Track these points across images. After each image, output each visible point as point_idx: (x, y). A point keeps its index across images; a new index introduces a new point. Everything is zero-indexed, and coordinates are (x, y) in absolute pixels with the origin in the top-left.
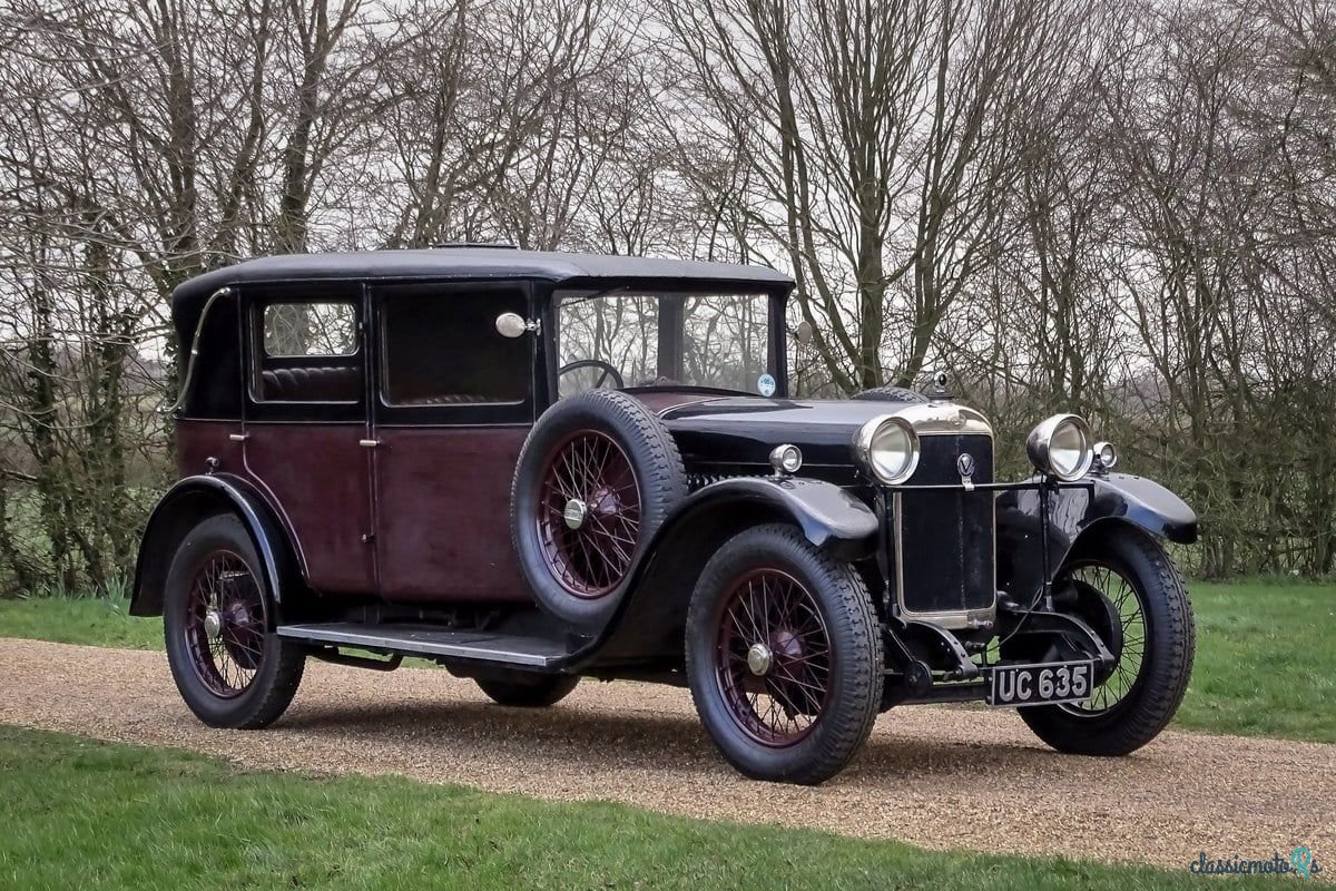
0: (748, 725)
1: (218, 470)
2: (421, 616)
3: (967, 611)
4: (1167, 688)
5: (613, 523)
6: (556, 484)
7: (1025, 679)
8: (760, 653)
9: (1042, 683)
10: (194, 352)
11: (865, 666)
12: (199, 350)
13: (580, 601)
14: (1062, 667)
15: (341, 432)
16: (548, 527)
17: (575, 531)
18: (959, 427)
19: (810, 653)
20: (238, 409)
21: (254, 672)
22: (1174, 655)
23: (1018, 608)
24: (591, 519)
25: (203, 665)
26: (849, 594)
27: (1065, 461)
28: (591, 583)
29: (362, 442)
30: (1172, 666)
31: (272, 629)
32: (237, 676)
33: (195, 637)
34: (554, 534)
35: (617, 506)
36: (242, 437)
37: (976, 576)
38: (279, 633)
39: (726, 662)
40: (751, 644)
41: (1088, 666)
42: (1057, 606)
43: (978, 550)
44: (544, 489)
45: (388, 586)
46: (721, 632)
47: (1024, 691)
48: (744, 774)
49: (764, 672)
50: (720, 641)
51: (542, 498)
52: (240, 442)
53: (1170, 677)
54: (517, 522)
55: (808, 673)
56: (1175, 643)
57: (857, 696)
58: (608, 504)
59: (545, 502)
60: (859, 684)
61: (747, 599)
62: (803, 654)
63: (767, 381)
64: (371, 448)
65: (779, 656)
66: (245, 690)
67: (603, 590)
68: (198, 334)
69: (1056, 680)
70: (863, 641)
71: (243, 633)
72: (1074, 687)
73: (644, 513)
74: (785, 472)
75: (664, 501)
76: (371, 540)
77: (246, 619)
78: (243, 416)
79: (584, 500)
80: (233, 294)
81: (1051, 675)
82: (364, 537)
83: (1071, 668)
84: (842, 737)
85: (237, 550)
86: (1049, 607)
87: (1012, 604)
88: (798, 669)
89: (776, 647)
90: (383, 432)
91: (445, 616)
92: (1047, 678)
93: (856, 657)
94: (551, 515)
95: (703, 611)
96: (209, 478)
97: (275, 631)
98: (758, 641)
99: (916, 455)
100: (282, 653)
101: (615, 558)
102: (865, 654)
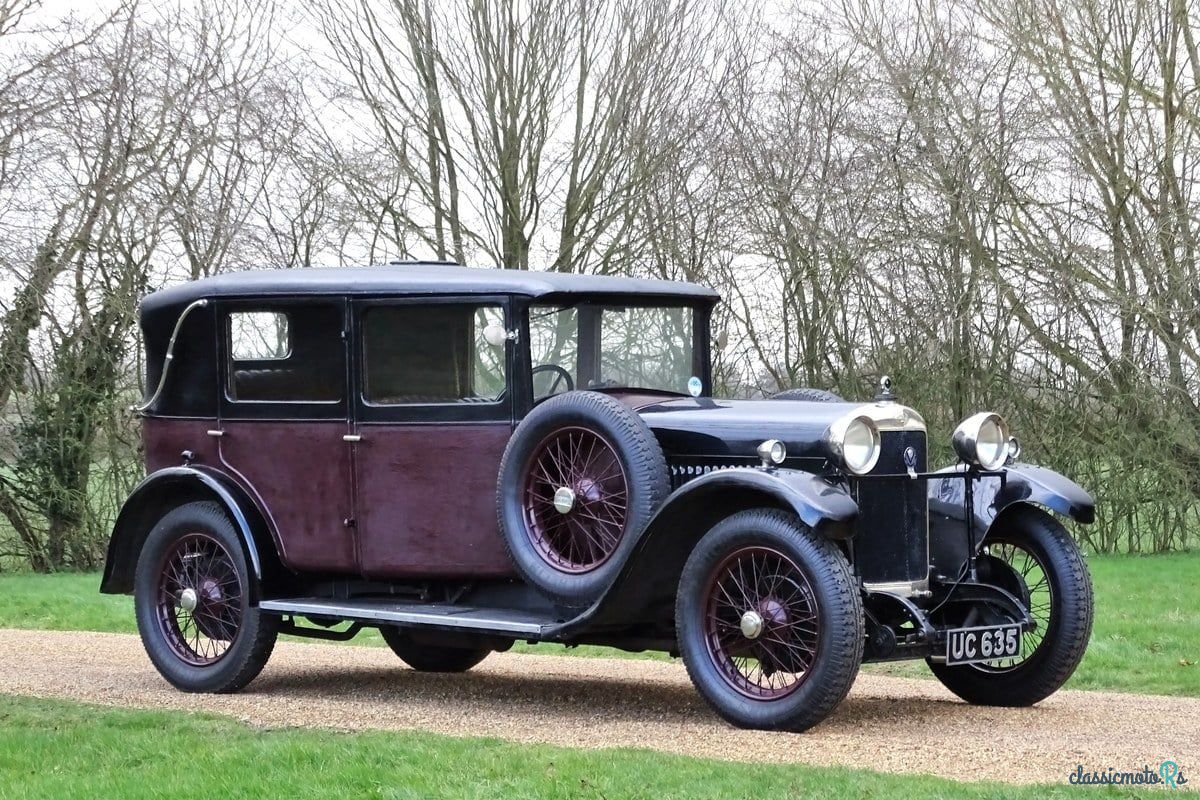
0: (736, 682)
1: (191, 462)
2: (392, 591)
3: (910, 583)
4: (1072, 647)
5: (598, 508)
6: (541, 473)
7: (971, 641)
8: (751, 620)
9: (985, 643)
10: (169, 356)
11: (852, 629)
12: (173, 354)
13: (567, 576)
14: (998, 629)
15: (325, 429)
16: (532, 512)
17: (562, 515)
18: (902, 424)
19: (795, 619)
20: (212, 406)
21: (228, 644)
22: (1079, 619)
23: (946, 580)
24: (580, 502)
25: (174, 636)
26: (836, 567)
27: (986, 453)
28: (576, 560)
29: (346, 437)
30: (1077, 629)
31: (254, 603)
32: (209, 647)
33: (165, 612)
34: (537, 518)
35: (601, 494)
36: (220, 433)
37: (916, 552)
38: (262, 607)
39: (714, 630)
40: (742, 613)
41: (1018, 628)
42: (980, 578)
43: (917, 530)
44: (529, 478)
45: (367, 565)
46: (709, 603)
47: (970, 650)
48: (733, 724)
49: (756, 636)
50: (709, 610)
51: (527, 486)
52: (216, 437)
53: (1075, 638)
54: (502, 507)
55: (793, 635)
56: (1079, 609)
57: (845, 656)
58: (590, 488)
59: (530, 491)
60: (846, 645)
61: (736, 571)
62: (788, 621)
63: (695, 383)
64: (352, 442)
65: (769, 622)
66: (219, 659)
67: (589, 567)
68: (173, 340)
69: (994, 640)
70: (850, 608)
71: (218, 608)
72: (1007, 647)
73: (632, 499)
74: (772, 463)
75: (652, 489)
76: (352, 524)
77: (218, 595)
78: (219, 414)
79: (572, 488)
80: (210, 305)
81: (990, 636)
82: (346, 522)
83: (1005, 631)
84: (830, 691)
85: (214, 533)
86: (973, 578)
87: (941, 577)
88: (787, 634)
89: (765, 615)
90: (362, 428)
91: (418, 591)
92: (987, 639)
93: (844, 622)
94: (535, 502)
95: (693, 583)
96: (184, 469)
97: (257, 604)
98: (749, 609)
99: (878, 449)
100: (259, 625)
101: (598, 538)
102: (852, 620)
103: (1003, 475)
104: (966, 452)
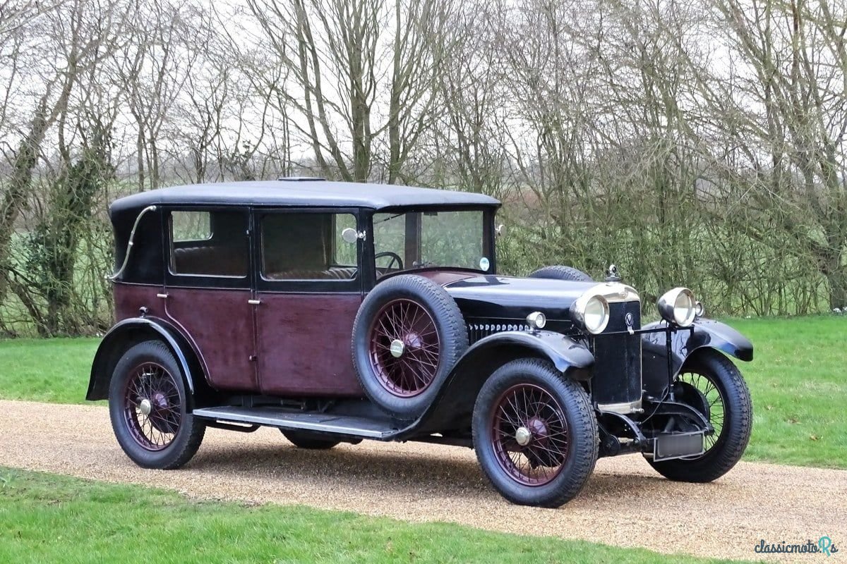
0: (512, 473)
1: (146, 314)
2: (282, 402)
3: (630, 403)
4: (738, 444)
5: (420, 354)
6: (381, 328)
8: (523, 434)
10: (131, 243)
11: (591, 440)
12: (134, 241)
13: (399, 399)
15: (236, 295)
16: (376, 355)
17: (396, 358)
18: (624, 298)
19: (552, 433)
20: (160, 277)
21: (172, 436)
22: (742, 425)
23: (653, 399)
24: (408, 350)
25: (136, 430)
26: (580, 399)
27: (681, 316)
28: (405, 388)
29: (250, 301)
30: (741, 432)
31: (189, 411)
32: (160, 438)
33: (130, 414)
34: (379, 359)
35: (421, 343)
36: (165, 296)
37: (633, 383)
38: (195, 414)
39: (498, 438)
40: (517, 428)
41: (702, 434)
42: (676, 399)
43: (634, 368)
44: (374, 332)
45: (265, 387)
46: (495, 419)
48: (511, 502)
49: (526, 444)
50: (494, 425)
51: (372, 338)
52: (163, 298)
53: (740, 438)
54: (356, 351)
55: (551, 444)
56: (743, 419)
57: (586, 458)
58: (414, 340)
59: (374, 340)
60: (586, 451)
61: (512, 400)
62: (548, 434)
63: (484, 262)
64: (255, 305)
65: (534, 434)
66: (166, 446)
67: (414, 393)
68: (133, 232)
70: (589, 426)
71: (165, 413)
73: (443, 349)
74: (536, 328)
75: (456, 342)
76: (255, 359)
77: (165, 403)
78: (165, 281)
79: (402, 340)
80: (158, 210)
82: (251, 358)
83: (693, 436)
84: (576, 481)
85: (162, 363)
86: (672, 399)
87: (650, 398)
88: (546, 442)
89: (532, 430)
90: (260, 295)
91: (299, 403)
93: (585, 436)
94: (378, 348)
95: (484, 407)
96: (141, 320)
97: (192, 412)
98: (521, 425)
99: (607, 317)
100: (193, 425)
101: (420, 374)
102: (591, 434)
103: (691, 328)
104: (667, 314)
